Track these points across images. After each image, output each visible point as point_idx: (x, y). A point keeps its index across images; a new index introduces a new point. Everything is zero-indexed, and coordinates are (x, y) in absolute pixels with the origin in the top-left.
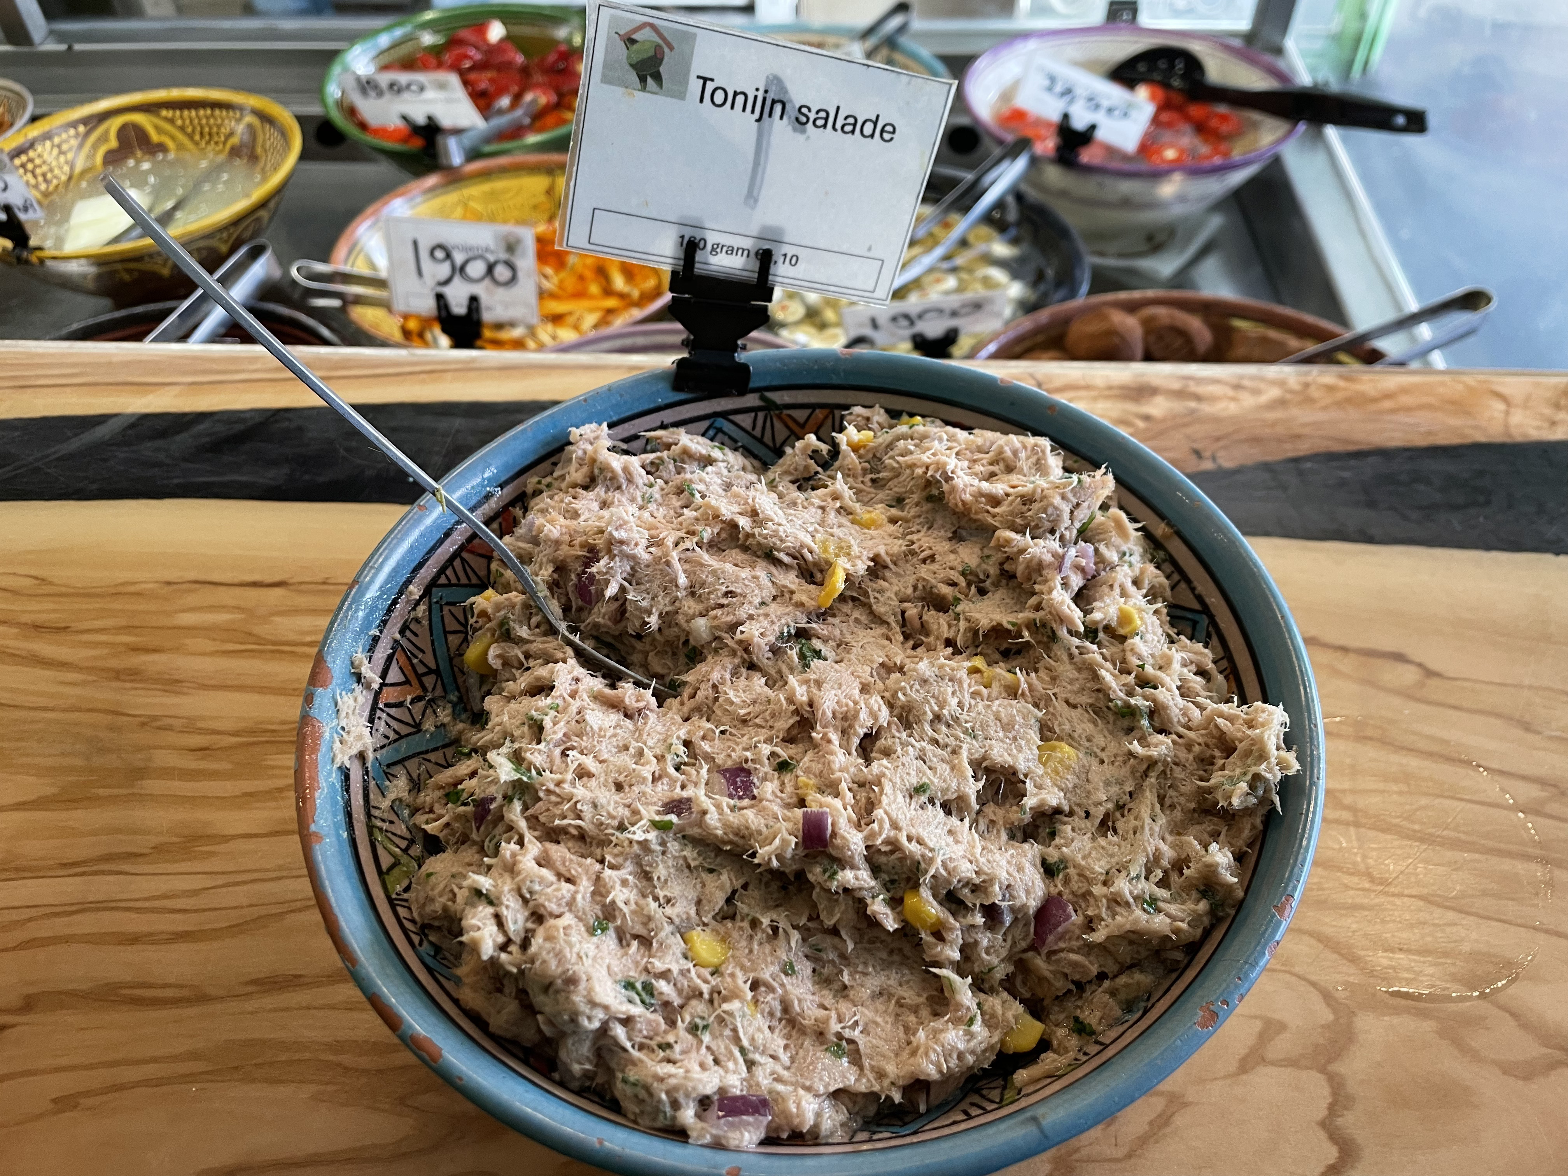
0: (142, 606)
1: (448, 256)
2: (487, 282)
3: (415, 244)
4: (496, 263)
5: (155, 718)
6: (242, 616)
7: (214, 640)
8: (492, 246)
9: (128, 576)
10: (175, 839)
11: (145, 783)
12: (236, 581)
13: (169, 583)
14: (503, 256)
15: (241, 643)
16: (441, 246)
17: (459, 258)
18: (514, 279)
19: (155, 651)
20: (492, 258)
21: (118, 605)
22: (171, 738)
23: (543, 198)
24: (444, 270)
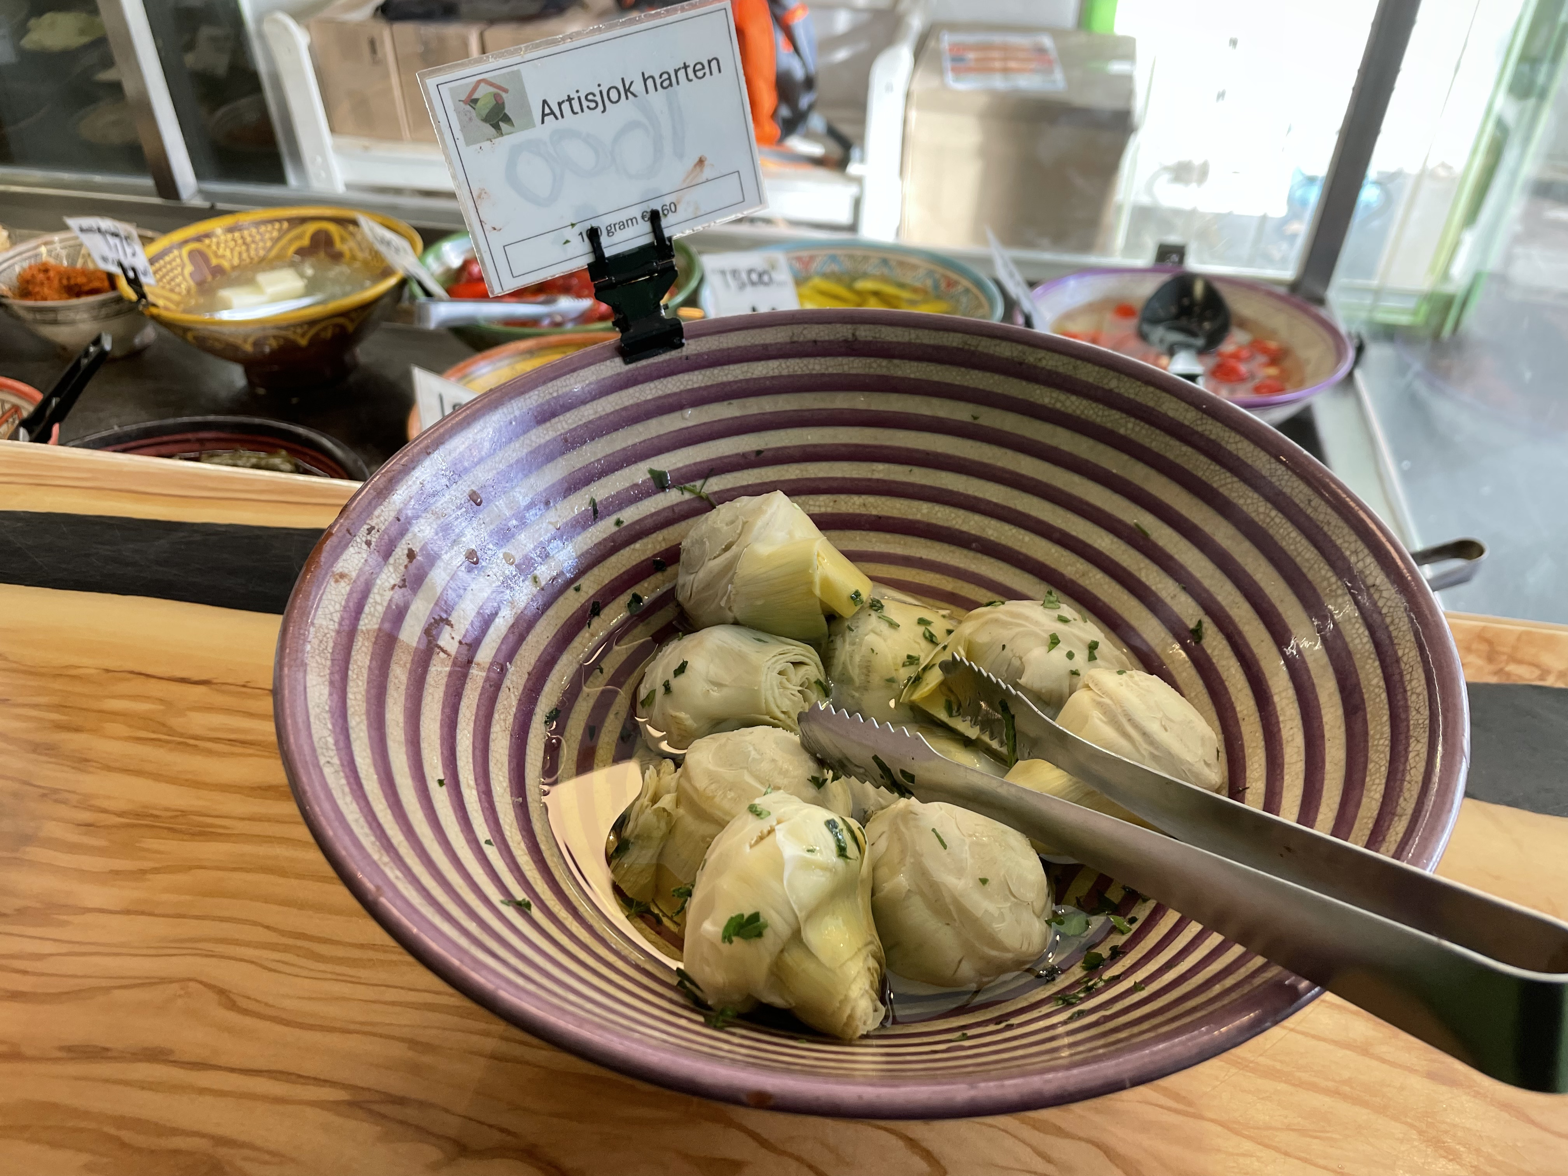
0: (78, 688)
5: (55, 791)
6: (162, 707)
7: (130, 726)
9: (74, 660)
10: (38, 905)
11: (28, 849)
12: (166, 675)
13: (107, 671)
15: (154, 732)
19: (77, 730)
21: (58, 685)
22: (64, 811)
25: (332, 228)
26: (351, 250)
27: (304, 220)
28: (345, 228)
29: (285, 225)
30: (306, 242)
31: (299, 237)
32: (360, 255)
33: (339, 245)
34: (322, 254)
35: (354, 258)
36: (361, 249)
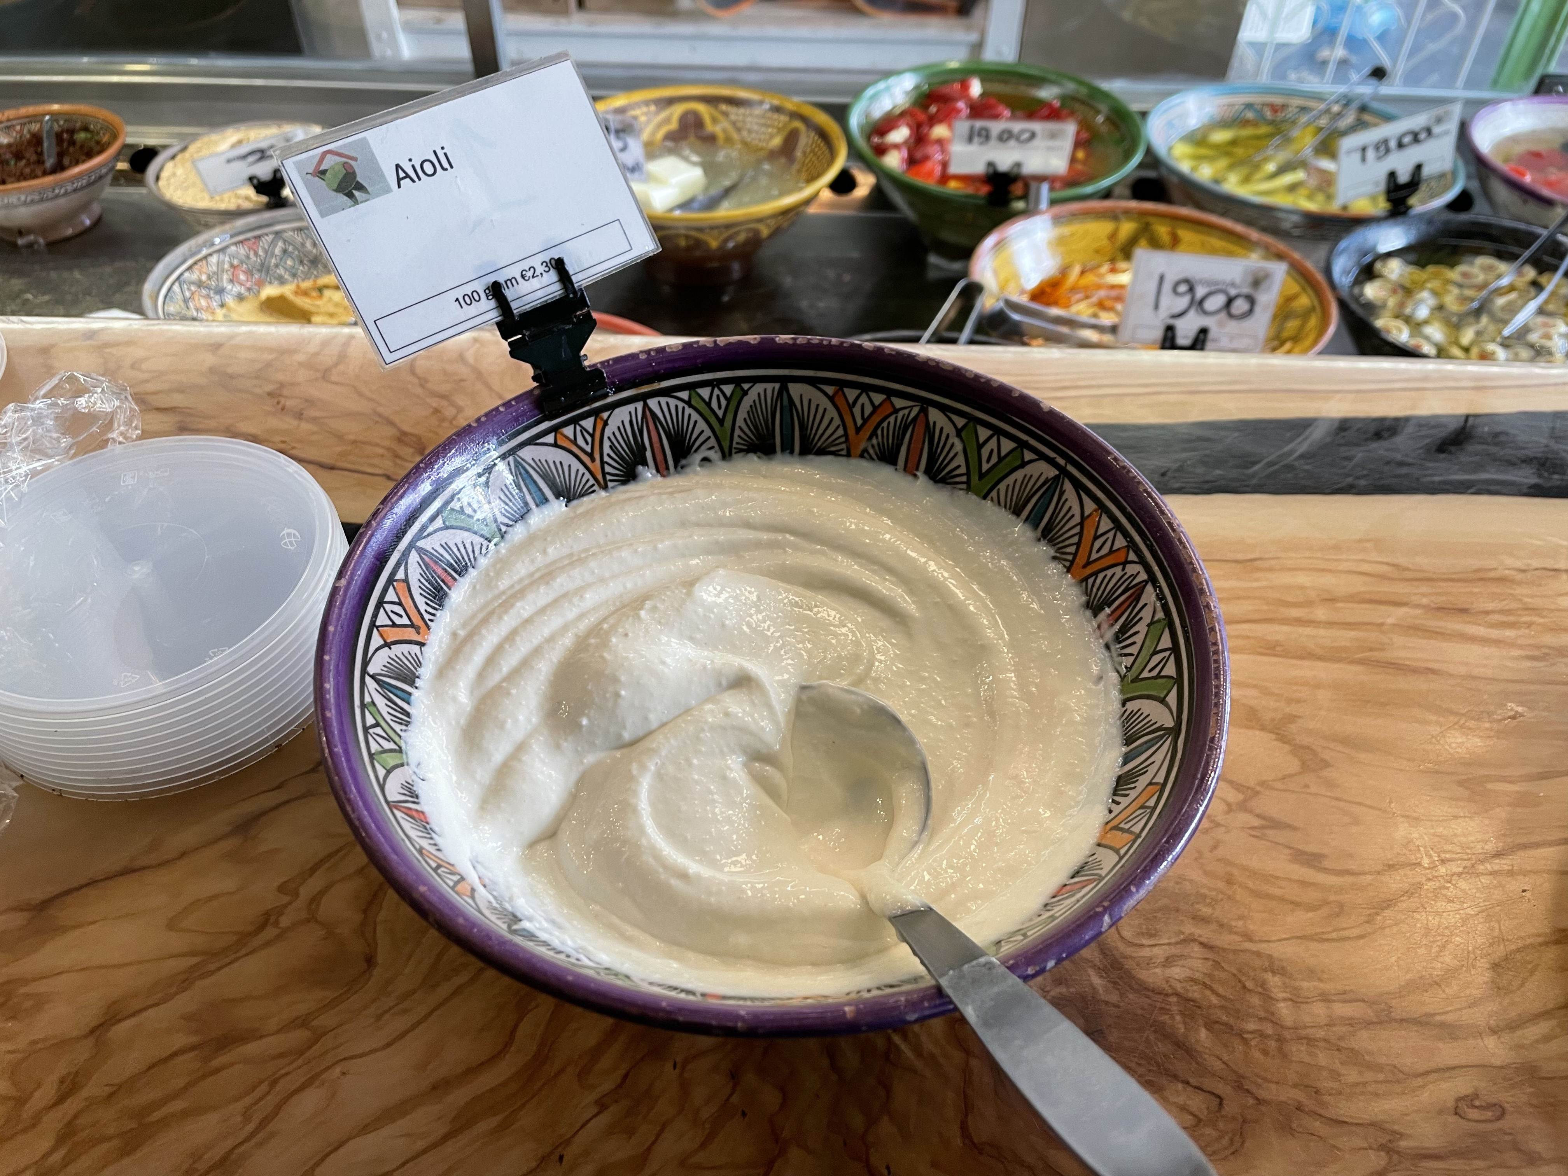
1: (1191, 289)
2: (1223, 315)
3: (1162, 278)
4: (1237, 296)
8: (1238, 281)
14: (1246, 290)
16: (1186, 281)
17: (1200, 292)
18: (1251, 311)
20: (1233, 292)
23: (1105, 242)
24: (1183, 302)
25: (701, 108)
26: (724, 131)
27: (670, 101)
28: (716, 107)
29: (653, 108)
30: (674, 125)
31: (667, 121)
32: (735, 136)
33: (710, 127)
34: (692, 138)
35: (729, 140)
36: (739, 130)
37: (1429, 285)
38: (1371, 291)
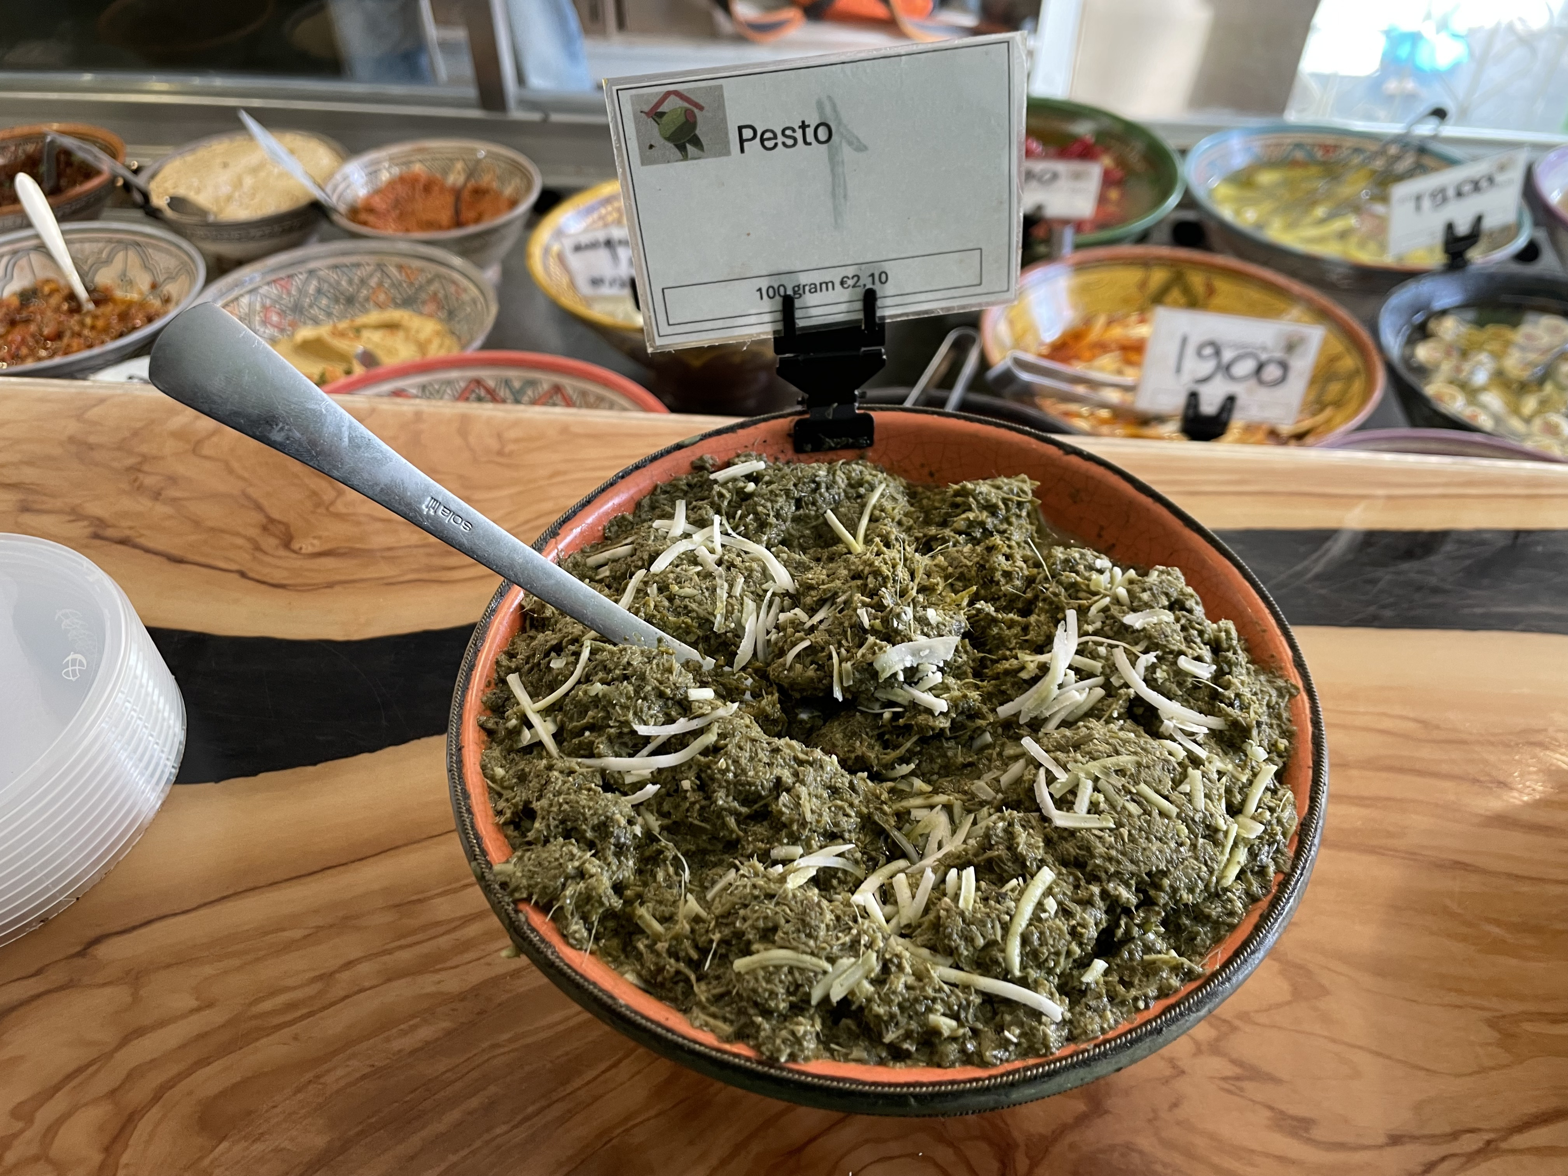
1: (1218, 353)
2: (1253, 382)
3: (1184, 341)
4: (1269, 361)
8: (1269, 345)
14: (1278, 355)
16: (1212, 343)
17: (1227, 355)
18: (1283, 379)
20: (1264, 357)
23: (1134, 291)
24: (1208, 366)
37: (1489, 347)
38: (1423, 352)
